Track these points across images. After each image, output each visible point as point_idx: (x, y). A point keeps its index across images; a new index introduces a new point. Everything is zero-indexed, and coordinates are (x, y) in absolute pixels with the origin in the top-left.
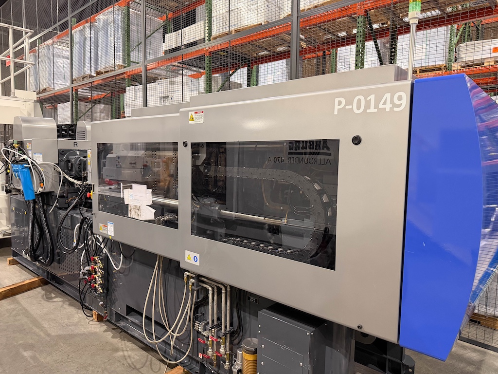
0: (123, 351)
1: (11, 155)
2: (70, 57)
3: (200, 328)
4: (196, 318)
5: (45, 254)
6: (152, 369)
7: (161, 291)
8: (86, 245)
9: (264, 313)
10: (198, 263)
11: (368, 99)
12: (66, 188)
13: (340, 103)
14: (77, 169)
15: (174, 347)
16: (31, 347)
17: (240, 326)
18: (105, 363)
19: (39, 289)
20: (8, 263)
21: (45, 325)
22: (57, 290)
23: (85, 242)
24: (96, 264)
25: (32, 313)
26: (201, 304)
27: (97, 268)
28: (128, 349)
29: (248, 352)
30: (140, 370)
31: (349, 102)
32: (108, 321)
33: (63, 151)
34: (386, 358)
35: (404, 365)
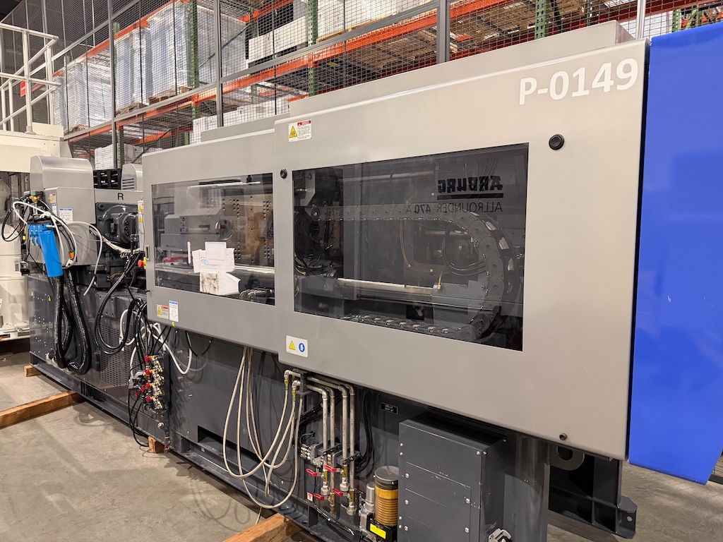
0: (194, 493)
1: (28, 212)
2: (111, 80)
3: (308, 454)
4: (302, 441)
5: (79, 357)
6: (237, 519)
7: (250, 403)
8: (138, 340)
9: (407, 425)
10: (305, 354)
11: (575, 75)
12: (108, 259)
13: (528, 86)
14: (123, 231)
15: (270, 485)
16: (59, 488)
17: (370, 449)
18: (168, 510)
19: (70, 408)
20: (26, 374)
21: (79, 457)
22: (97, 410)
23: (137, 335)
24: (152, 366)
25: (60, 441)
26: (310, 418)
27: (154, 373)
28: (201, 491)
29: (384, 486)
30: (220, 520)
31: (544, 84)
32: (171, 451)
33: (102, 206)
34: (591, 501)
35: (619, 511)
